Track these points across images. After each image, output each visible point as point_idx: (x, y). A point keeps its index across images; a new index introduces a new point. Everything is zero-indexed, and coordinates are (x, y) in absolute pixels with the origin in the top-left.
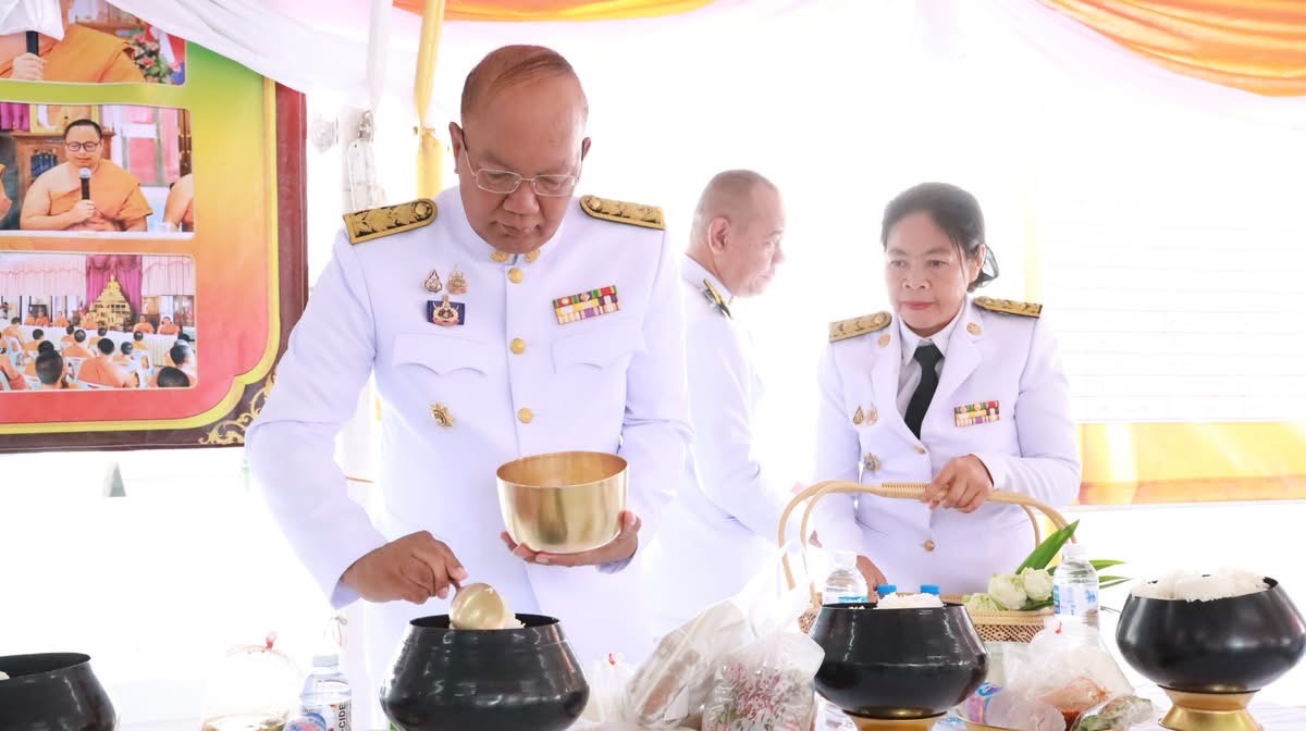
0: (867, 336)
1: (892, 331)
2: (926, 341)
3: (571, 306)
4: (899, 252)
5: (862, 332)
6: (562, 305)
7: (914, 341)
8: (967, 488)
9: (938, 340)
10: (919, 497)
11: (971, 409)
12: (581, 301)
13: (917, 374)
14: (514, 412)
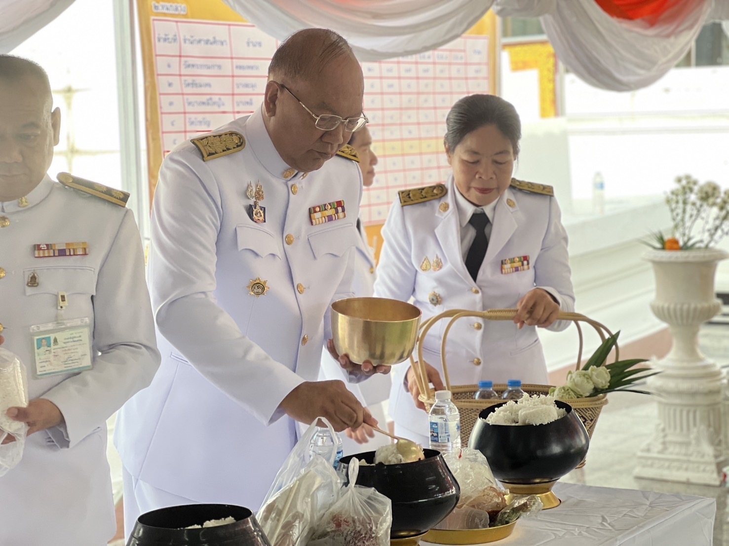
0: (428, 203)
1: (449, 199)
2: (479, 210)
3: (319, 213)
4: (475, 153)
5: (425, 199)
6: (315, 212)
7: (470, 210)
8: (545, 309)
9: (488, 210)
10: (513, 318)
11: (512, 261)
12: (325, 210)
13: (472, 233)
14: (293, 286)
